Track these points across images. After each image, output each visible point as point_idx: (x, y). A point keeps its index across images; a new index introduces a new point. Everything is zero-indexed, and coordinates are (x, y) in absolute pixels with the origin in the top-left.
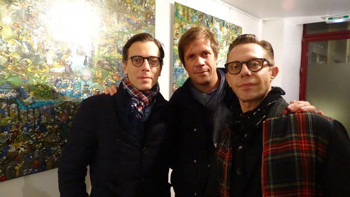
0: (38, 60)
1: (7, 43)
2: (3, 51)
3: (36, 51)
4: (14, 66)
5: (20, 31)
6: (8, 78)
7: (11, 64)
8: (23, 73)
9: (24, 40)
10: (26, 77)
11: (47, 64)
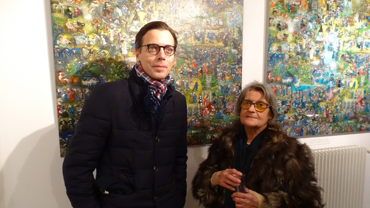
0: (114, 50)
1: (89, 37)
2: (85, 44)
3: (112, 42)
4: (94, 57)
5: (99, 26)
6: (90, 67)
7: (92, 55)
8: (101, 63)
9: (102, 33)
10: (104, 66)
11: (122, 54)
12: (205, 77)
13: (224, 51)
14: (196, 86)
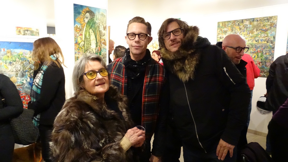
12: (258, 54)
13: (267, 45)
14: (255, 56)
